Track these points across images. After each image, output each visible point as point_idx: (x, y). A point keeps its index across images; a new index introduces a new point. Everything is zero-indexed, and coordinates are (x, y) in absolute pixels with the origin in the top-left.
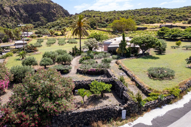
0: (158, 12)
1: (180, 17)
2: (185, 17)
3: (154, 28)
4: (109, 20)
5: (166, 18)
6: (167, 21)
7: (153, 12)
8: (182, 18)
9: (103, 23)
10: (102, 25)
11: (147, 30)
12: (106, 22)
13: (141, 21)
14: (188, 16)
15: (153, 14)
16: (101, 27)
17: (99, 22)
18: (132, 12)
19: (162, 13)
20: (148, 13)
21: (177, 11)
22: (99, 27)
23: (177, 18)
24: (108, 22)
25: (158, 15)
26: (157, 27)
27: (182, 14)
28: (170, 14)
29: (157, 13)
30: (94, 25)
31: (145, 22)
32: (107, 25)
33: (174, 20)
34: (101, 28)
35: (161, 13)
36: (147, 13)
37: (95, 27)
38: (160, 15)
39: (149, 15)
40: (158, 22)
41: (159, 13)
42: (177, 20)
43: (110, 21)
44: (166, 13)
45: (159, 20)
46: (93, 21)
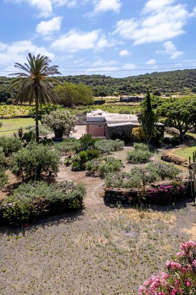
0: (103, 80)
1: (137, 88)
2: (143, 88)
3: (114, 103)
5: (119, 89)
6: (122, 92)
7: (97, 81)
8: (139, 89)
11: (106, 104)
18: (64, 79)
19: (110, 83)
20: (90, 81)
21: (128, 81)
23: (132, 89)
25: (105, 85)
26: (117, 101)
27: (137, 85)
28: (120, 83)
29: (103, 82)
33: (130, 91)
35: (108, 83)
36: (87, 82)
38: (108, 85)
39: (92, 84)
40: (111, 94)
41: (106, 82)
42: (134, 92)
44: (115, 82)
45: (111, 91)
46: (5, 90)
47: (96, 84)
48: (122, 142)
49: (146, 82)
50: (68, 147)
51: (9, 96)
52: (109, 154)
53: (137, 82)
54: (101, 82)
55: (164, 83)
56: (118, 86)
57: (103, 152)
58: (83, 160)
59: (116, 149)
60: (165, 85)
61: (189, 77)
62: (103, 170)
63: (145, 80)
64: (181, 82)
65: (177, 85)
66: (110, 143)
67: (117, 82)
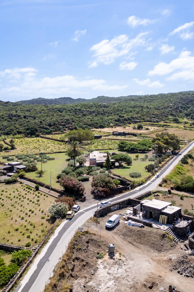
0: (103, 110)
1: (129, 119)
2: (134, 118)
3: (108, 136)
4: (52, 124)
5: (115, 121)
6: (116, 124)
7: (98, 111)
9: (46, 129)
10: (46, 131)
11: (102, 138)
12: (49, 127)
13: (90, 125)
14: (136, 118)
15: (98, 114)
16: (44, 133)
17: (41, 127)
19: (109, 113)
20: (93, 111)
22: (43, 134)
23: (125, 120)
24: (51, 126)
25: (105, 114)
26: (110, 134)
27: (130, 115)
28: (117, 114)
29: (103, 112)
30: (35, 132)
31: (94, 126)
32: (51, 131)
33: (123, 122)
34: (45, 135)
36: (91, 112)
37: (37, 133)
38: (107, 114)
39: (94, 114)
40: (108, 126)
41: (105, 112)
42: (126, 123)
43: (54, 125)
44: (113, 112)
45: (108, 124)
46: (33, 127)
47: (97, 114)
48: (100, 167)
49: (138, 112)
50: (84, 169)
51: (37, 131)
52: (96, 171)
53: (131, 111)
54: (102, 112)
55: (152, 113)
56: (114, 117)
57: (94, 170)
58: (89, 172)
59: (98, 169)
60: (153, 114)
61: (180, 102)
62: (93, 175)
63: (137, 110)
64: (167, 111)
65: (164, 114)
66: (96, 168)
67: (114, 112)
